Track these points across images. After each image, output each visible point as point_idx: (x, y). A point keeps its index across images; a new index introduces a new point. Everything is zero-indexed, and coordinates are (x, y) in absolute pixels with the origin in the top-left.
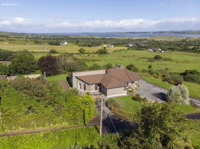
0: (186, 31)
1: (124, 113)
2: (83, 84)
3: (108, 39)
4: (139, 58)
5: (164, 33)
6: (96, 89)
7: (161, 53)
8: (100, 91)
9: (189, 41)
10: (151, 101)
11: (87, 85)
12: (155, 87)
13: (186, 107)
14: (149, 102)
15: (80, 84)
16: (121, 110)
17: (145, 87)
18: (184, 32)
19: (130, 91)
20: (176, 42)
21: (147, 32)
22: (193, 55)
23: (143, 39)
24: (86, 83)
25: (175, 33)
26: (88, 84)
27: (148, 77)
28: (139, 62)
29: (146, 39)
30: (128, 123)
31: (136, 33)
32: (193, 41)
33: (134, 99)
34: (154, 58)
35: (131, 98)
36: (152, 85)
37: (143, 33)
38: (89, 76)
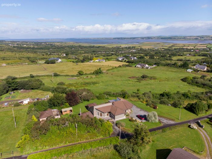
0: (173, 37)
1: (126, 129)
2: (100, 113)
3: (97, 47)
4: (129, 78)
5: (152, 39)
6: (108, 115)
7: (148, 70)
8: (110, 116)
9: (175, 49)
10: (139, 121)
11: (102, 113)
12: (141, 110)
13: (156, 123)
14: (138, 122)
15: (98, 113)
16: (125, 128)
17: (135, 111)
18: (170, 38)
19: (127, 115)
20: (163, 50)
21: (135, 38)
22: (174, 70)
23: (131, 47)
24: (102, 112)
25: (162, 38)
26: (104, 113)
27: (137, 102)
28: (129, 82)
29: (135, 47)
30: (129, 134)
31: (124, 38)
32: (178, 49)
33: (130, 120)
34: (142, 77)
35: (128, 120)
36: (139, 109)
37: (131, 38)
38: (103, 107)
